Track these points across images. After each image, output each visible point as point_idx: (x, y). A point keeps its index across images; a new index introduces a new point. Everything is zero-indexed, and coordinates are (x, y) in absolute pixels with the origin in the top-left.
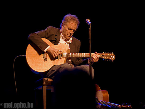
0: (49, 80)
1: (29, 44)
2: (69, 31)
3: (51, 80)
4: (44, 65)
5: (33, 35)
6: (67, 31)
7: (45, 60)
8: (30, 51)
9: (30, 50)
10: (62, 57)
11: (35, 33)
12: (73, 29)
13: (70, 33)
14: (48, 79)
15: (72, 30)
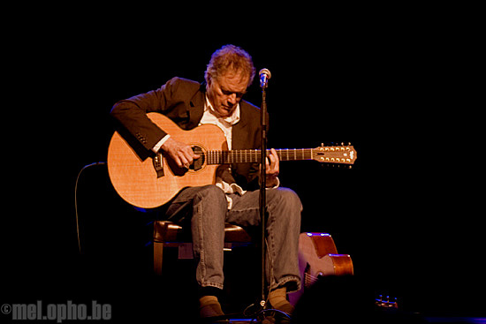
0: (170, 226)
1: (116, 133)
2: (225, 97)
3: (177, 227)
4: (156, 187)
5: (123, 107)
6: (219, 95)
7: (160, 173)
8: (119, 150)
9: (119, 148)
10: (205, 164)
11: (129, 99)
12: (236, 90)
13: (228, 102)
14: (167, 224)
15: (234, 95)
